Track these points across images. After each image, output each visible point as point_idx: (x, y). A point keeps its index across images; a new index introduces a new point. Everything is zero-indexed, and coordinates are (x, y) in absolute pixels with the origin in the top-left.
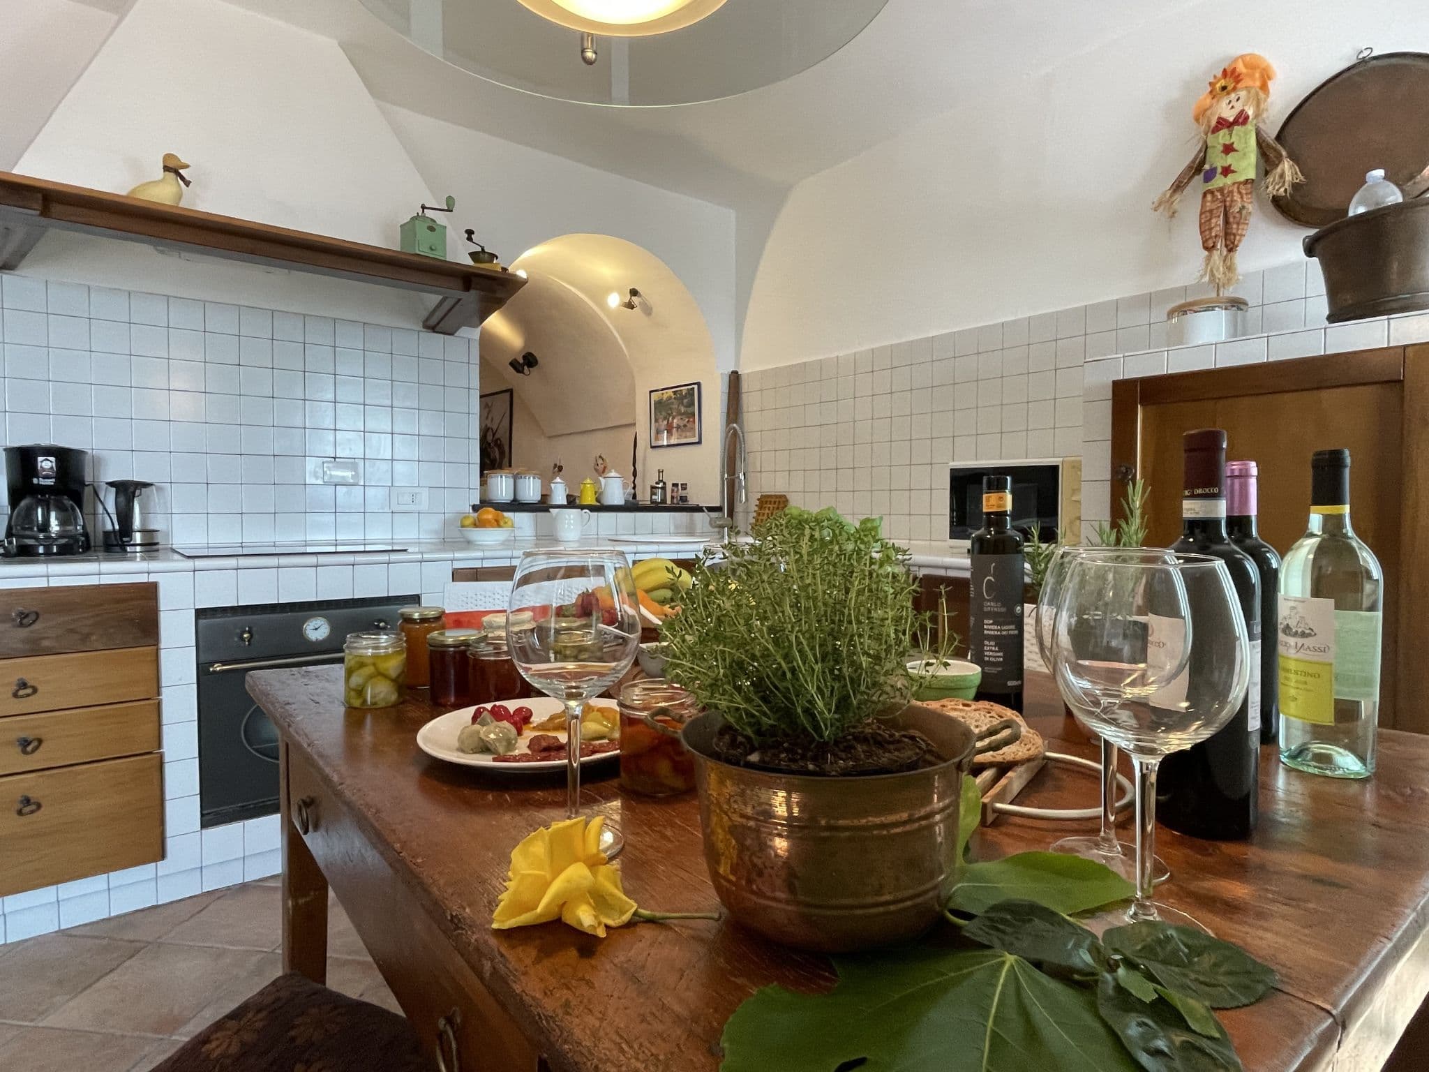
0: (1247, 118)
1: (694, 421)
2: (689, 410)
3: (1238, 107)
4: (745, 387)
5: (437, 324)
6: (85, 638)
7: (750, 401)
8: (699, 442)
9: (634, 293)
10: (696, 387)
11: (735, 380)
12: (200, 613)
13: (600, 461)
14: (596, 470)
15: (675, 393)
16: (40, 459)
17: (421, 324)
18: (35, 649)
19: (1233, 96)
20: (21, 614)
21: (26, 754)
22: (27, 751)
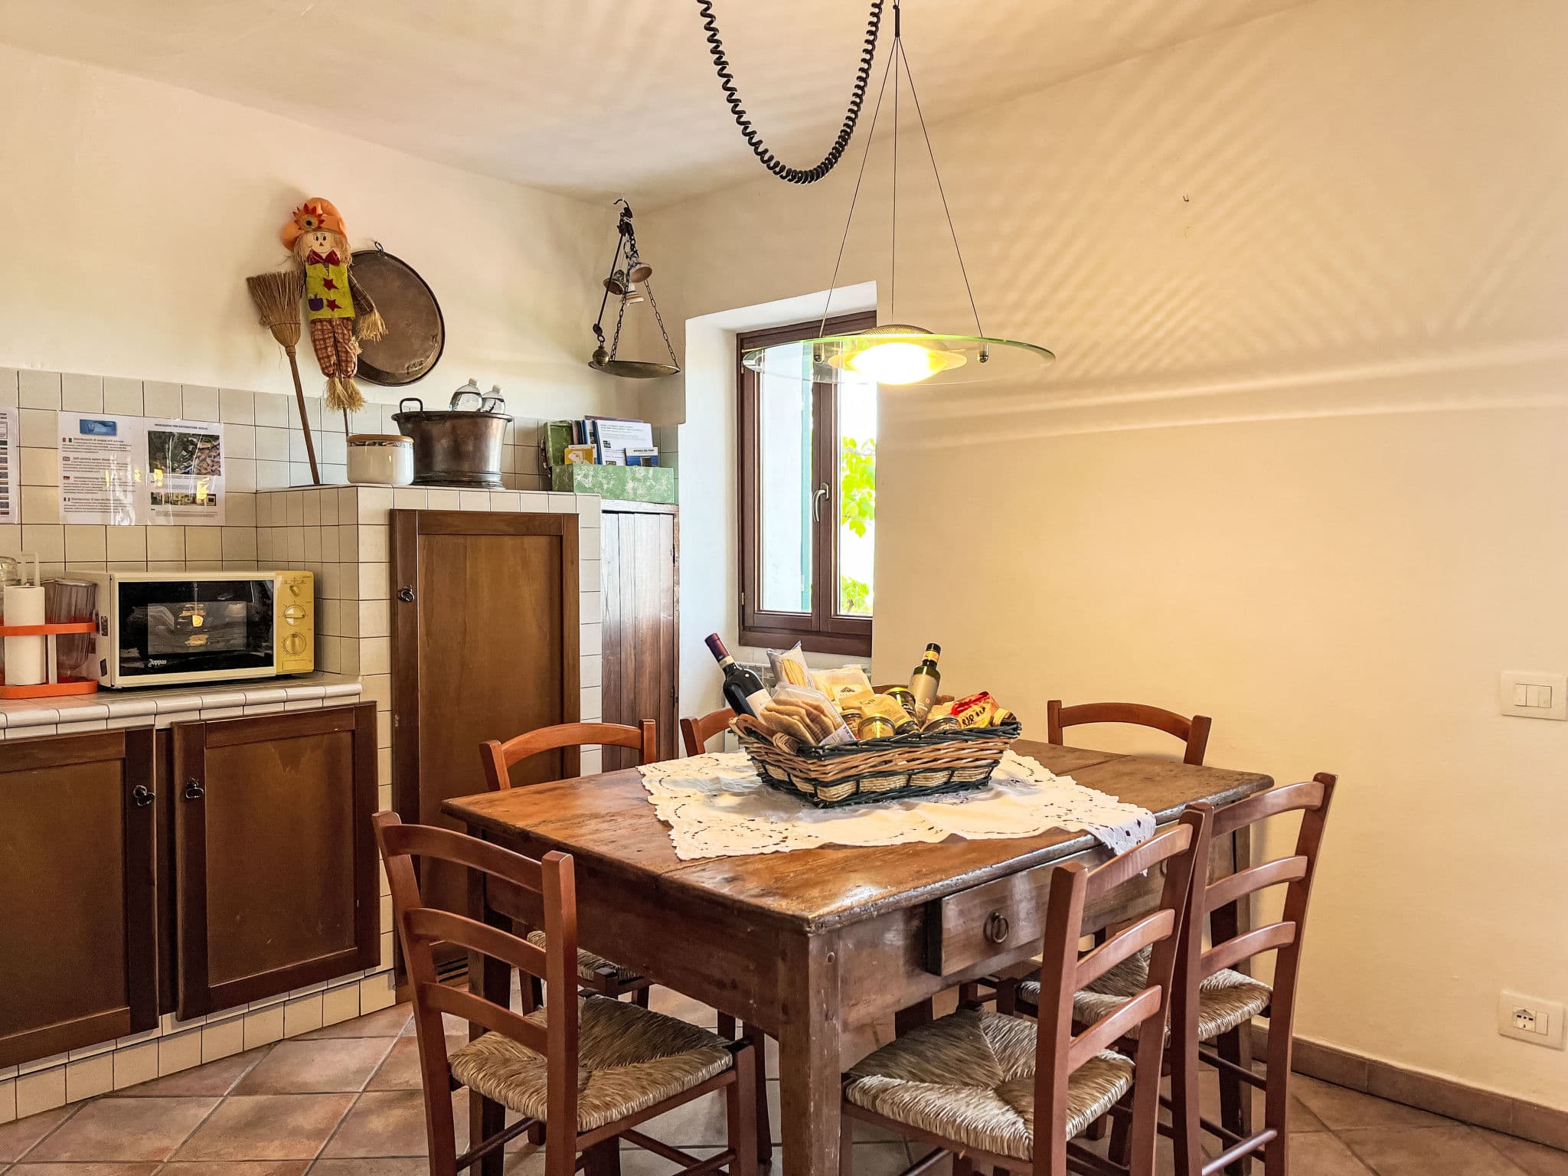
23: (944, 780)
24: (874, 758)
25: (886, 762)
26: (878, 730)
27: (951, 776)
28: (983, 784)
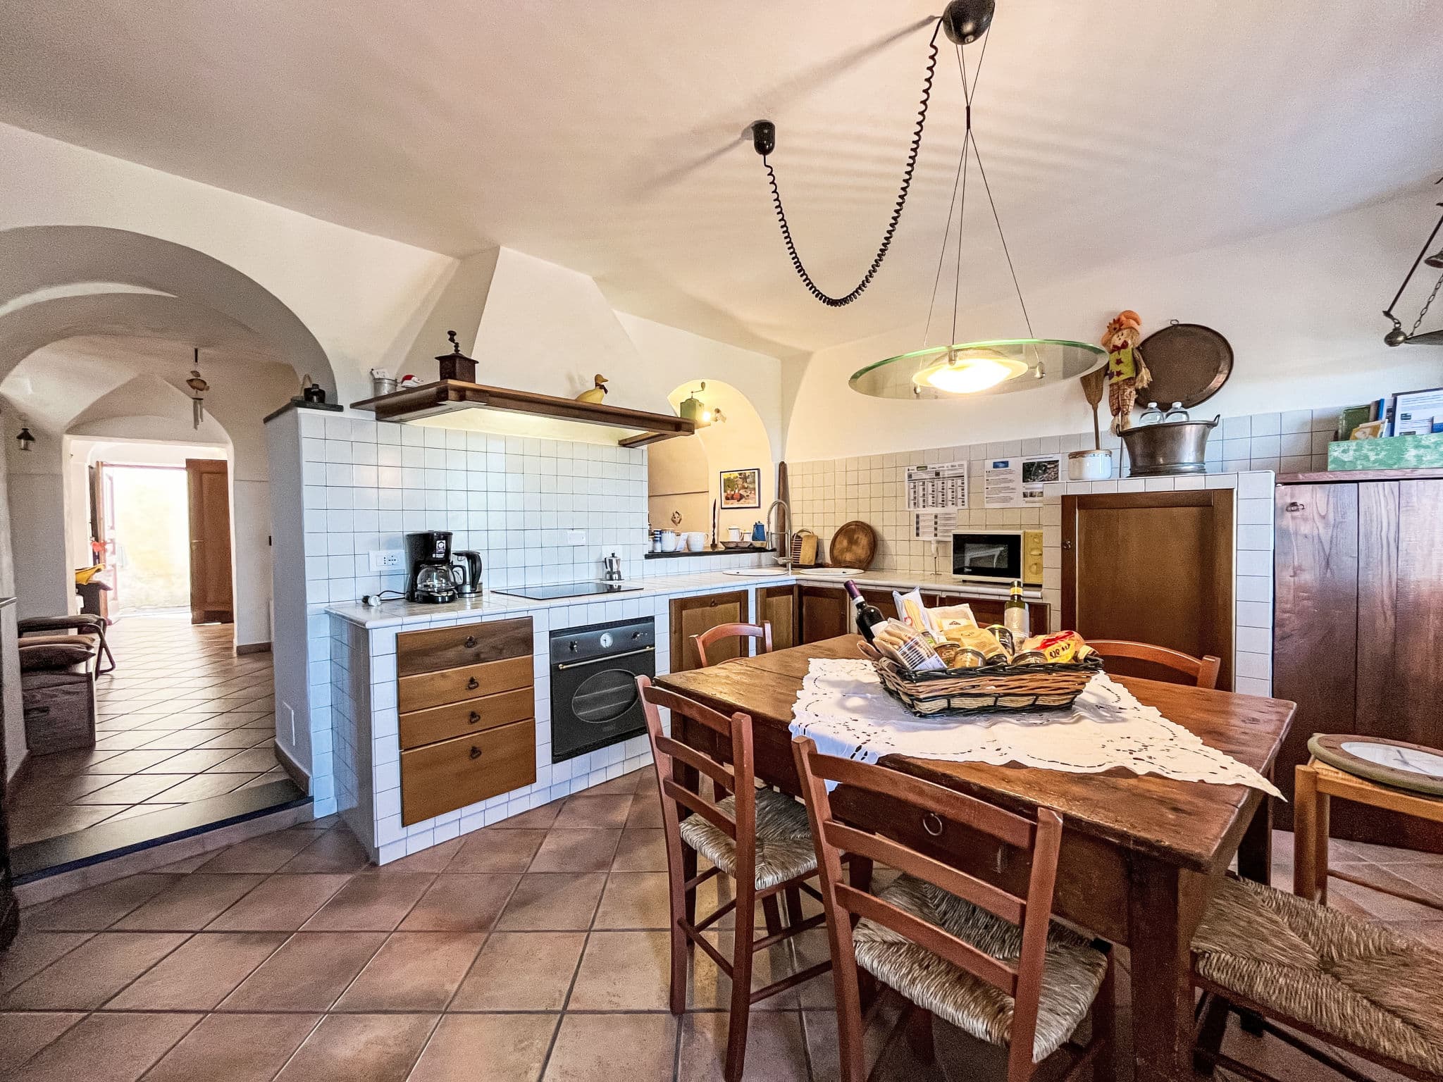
0: (1127, 344)
1: (755, 494)
2: (751, 486)
3: (1123, 339)
4: (789, 472)
5: (625, 442)
6: (501, 650)
7: (793, 482)
8: (759, 507)
9: (718, 411)
10: (756, 471)
11: (783, 468)
12: (552, 634)
13: (676, 515)
14: (673, 521)
15: (740, 474)
16: (438, 542)
17: (618, 444)
18: (478, 658)
19: (1120, 333)
20: (471, 639)
21: (472, 723)
22: (473, 720)
23: (1031, 702)
24: (964, 683)
25: (974, 687)
26: (967, 660)
27: (1036, 700)
28: (1067, 708)
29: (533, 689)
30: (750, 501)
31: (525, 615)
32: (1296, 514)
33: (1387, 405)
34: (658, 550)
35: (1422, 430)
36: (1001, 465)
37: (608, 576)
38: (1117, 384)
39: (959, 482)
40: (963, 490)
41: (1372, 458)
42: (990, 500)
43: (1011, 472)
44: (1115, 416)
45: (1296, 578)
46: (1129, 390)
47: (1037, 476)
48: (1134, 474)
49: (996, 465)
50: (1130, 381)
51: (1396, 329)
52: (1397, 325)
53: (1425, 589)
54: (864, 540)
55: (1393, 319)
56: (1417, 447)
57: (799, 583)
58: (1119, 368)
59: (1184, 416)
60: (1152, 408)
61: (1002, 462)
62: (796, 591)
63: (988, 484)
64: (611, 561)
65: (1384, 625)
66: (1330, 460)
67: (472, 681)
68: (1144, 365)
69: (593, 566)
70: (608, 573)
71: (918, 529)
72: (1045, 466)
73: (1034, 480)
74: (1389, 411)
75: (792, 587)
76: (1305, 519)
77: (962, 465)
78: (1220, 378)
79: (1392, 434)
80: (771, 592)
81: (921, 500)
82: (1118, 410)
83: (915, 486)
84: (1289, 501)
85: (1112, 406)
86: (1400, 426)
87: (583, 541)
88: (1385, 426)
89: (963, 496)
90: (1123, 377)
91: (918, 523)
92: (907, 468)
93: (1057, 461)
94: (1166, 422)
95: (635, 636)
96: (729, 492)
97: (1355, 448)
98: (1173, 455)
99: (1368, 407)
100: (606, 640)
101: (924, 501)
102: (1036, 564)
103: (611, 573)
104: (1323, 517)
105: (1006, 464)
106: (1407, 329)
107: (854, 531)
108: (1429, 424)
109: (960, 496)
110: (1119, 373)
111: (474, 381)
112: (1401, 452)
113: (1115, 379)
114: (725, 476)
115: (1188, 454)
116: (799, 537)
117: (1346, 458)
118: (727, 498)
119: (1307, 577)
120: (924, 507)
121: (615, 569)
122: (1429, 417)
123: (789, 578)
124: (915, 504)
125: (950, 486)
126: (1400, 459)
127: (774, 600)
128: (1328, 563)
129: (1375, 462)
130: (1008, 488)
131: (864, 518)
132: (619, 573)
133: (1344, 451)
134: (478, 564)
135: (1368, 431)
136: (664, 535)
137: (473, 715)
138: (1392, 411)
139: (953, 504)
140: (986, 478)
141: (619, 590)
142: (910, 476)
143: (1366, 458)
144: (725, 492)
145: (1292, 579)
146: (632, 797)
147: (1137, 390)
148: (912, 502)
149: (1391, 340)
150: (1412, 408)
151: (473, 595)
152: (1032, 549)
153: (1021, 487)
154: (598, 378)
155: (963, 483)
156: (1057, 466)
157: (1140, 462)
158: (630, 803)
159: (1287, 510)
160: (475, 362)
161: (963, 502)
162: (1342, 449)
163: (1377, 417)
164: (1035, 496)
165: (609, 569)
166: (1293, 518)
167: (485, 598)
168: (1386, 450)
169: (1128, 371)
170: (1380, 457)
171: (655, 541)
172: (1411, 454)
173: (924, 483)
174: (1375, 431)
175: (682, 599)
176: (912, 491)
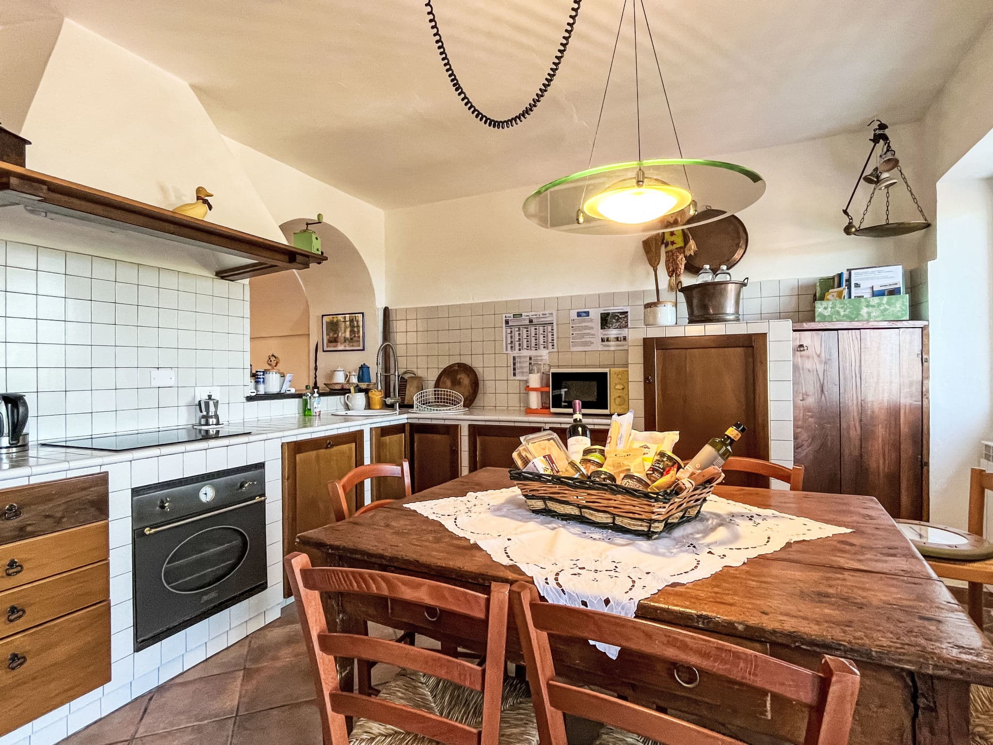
1: (359, 337)
4: (393, 316)
5: (225, 274)
6: (59, 519)
7: (398, 326)
8: (363, 350)
10: (361, 315)
11: (386, 311)
12: (135, 492)
13: (273, 359)
14: (269, 364)
15: (343, 318)
17: (214, 273)
18: (22, 533)
20: (10, 509)
21: (11, 621)
22: (12, 617)
29: (108, 565)
30: (355, 344)
31: (96, 470)
32: (803, 353)
33: (845, 277)
34: (262, 392)
35: (867, 294)
36: (585, 314)
37: (203, 421)
38: (671, 251)
39: (550, 328)
40: (553, 335)
41: (842, 314)
42: (575, 344)
43: (591, 320)
44: (670, 277)
45: (804, 402)
46: (680, 257)
47: (612, 324)
48: (692, 321)
49: (579, 315)
50: (682, 250)
51: (850, 223)
52: (851, 221)
53: (876, 407)
54: (466, 380)
55: (848, 215)
56: (867, 306)
57: (410, 421)
58: (673, 238)
59: (728, 276)
60: (706, 269)
61: (585, 312)
62: (407, 428)
63: (573, 330)
64: (207, 405)
65: (855, 433)
66: (816, 314)
67: (12, 564)
68: (691, 237)
69: (184, 411)
70: (203, 417)
71: (514, 369)
72: (617, 316)
73: (609, 328)
74: (846, 281)
75: (404, 425)
76: (808, 357)
77: (552, 314)
78: (740, 252)
79: (850, 297)
80: (385, 431)
81: (517, 343)
82: (673, 271)
83: (511, 332)
84: (798, 344)
85: (668, 269)
86: (855, 292)
87: (172, 383)
88: (846, 292)
89: (553, 340)
90: (675, 246)
91: (514, 364)
92: (504, 315)
93: (627, 312)
94: (716, 280)
95: (242, 486)
96: (331, 335)
97: (831, 306)
98: (720, 307)
99: (833, 278)
100: (207, 494)
101: (520, 344)
102: (619, 397)
103: (207, 417)
104: (819, 356)
105: (587, 314)
106: (856, 223)
107: (457, 372)
108: (870, 291)
109: (550, 340)
110: (673, 243)
111: (23, 165)
112: (858, 310)
113: (670, 247)
114: (326, 319)
115: (729, 308)
116: (404, 378)
117: (827, 313)
118: (330, 341)
119: (811, 401)
120: (520, 350)
121: (212, 413)
122: (871, 286)
123: (398, 418)
124: (512, 347)
125: (541, 332)
126: (858, 314)
127: (387, 439)
128: (822, 391)
129: (844, 316)
130: (588, 334)
131: (466, 360)
132: (216, 416)
133: (825, 308)
134: (21, 410)
135: (835, 294)
136: (267, 376)
137: (13, 610)
138: (849, 281)
139: (544, 347)
140: (571, 326)
141: (217, 436)
142: (507, 322)
143: (838, 313)
144: (328, 334)
145: (801, 402)
146: (241, 673)
147: (685, 257)
148: (509, 346)
149: (847, 230)
150: (861, 280)
151: (14, 450)
152: (616, 384)
153: (600, 333)
154: (199, 190)
155: (552, 330)
156: (627, 317)
157: (696, 312)
158: (239, 682)
159: (797, 351)
160: (26, 142)
161: (553, 345)
162: (824, 306)
163: (840, 285)
164: (610, 341)
165: (205, 413)
166: (801, 356)
167: (32, 452)
168: (850, 308)
169: (680, 243)
170: (846, 313)
171: (257, 382)
172: (864, 311)
173: (519, 329)
174: (840, 295)
175: (295, 442)
176: (509, 336)
